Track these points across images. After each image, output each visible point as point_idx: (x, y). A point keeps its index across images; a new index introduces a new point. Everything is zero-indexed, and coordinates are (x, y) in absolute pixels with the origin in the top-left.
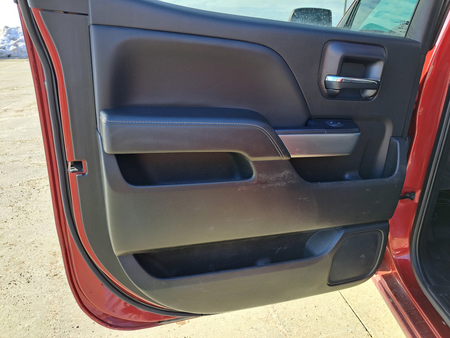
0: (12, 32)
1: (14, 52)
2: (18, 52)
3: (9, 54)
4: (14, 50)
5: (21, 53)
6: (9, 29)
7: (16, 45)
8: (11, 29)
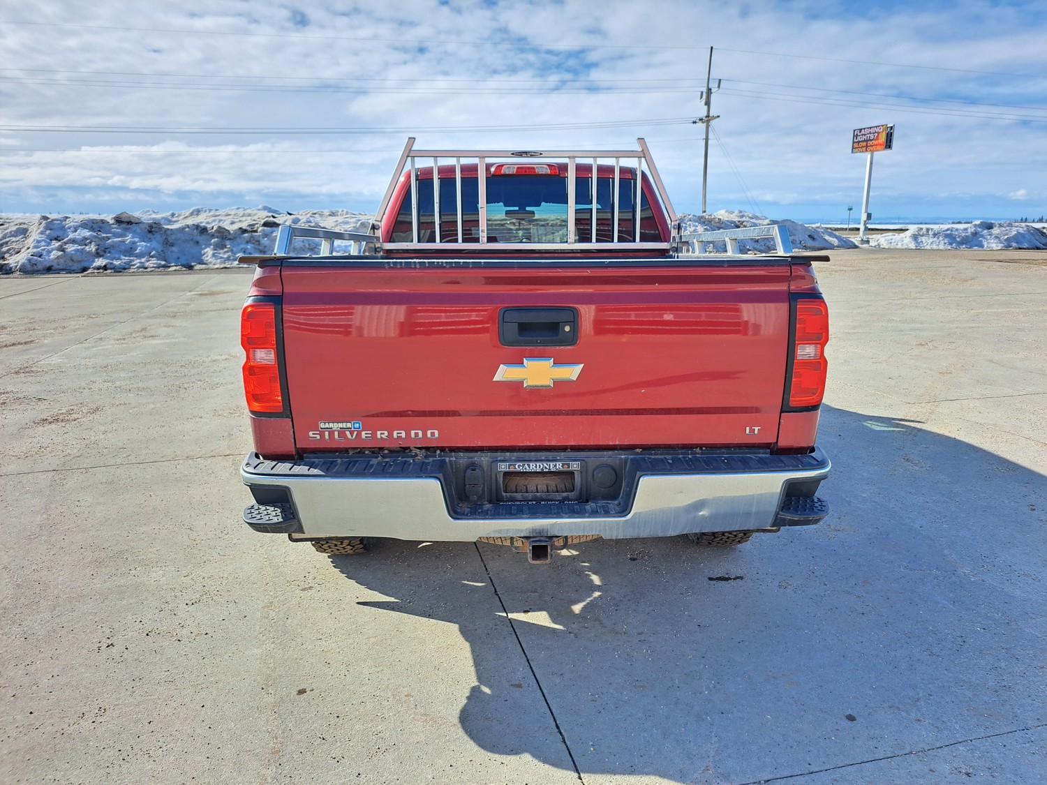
0: (53, 227)
1: (58, 262)
2: (65, 262)
3: (48, 265)
4: (58, 258)
5: (70, 264)
6: (49, 220)
7: (63, 250)
8: (53, 220)
